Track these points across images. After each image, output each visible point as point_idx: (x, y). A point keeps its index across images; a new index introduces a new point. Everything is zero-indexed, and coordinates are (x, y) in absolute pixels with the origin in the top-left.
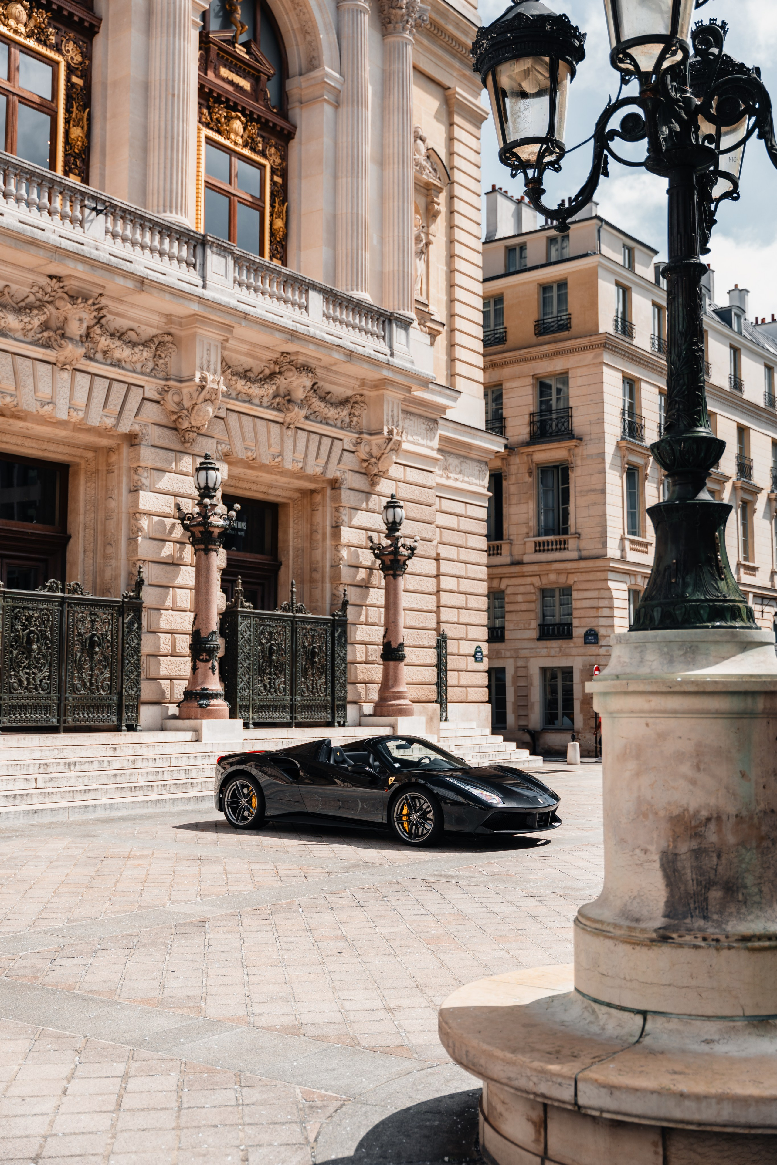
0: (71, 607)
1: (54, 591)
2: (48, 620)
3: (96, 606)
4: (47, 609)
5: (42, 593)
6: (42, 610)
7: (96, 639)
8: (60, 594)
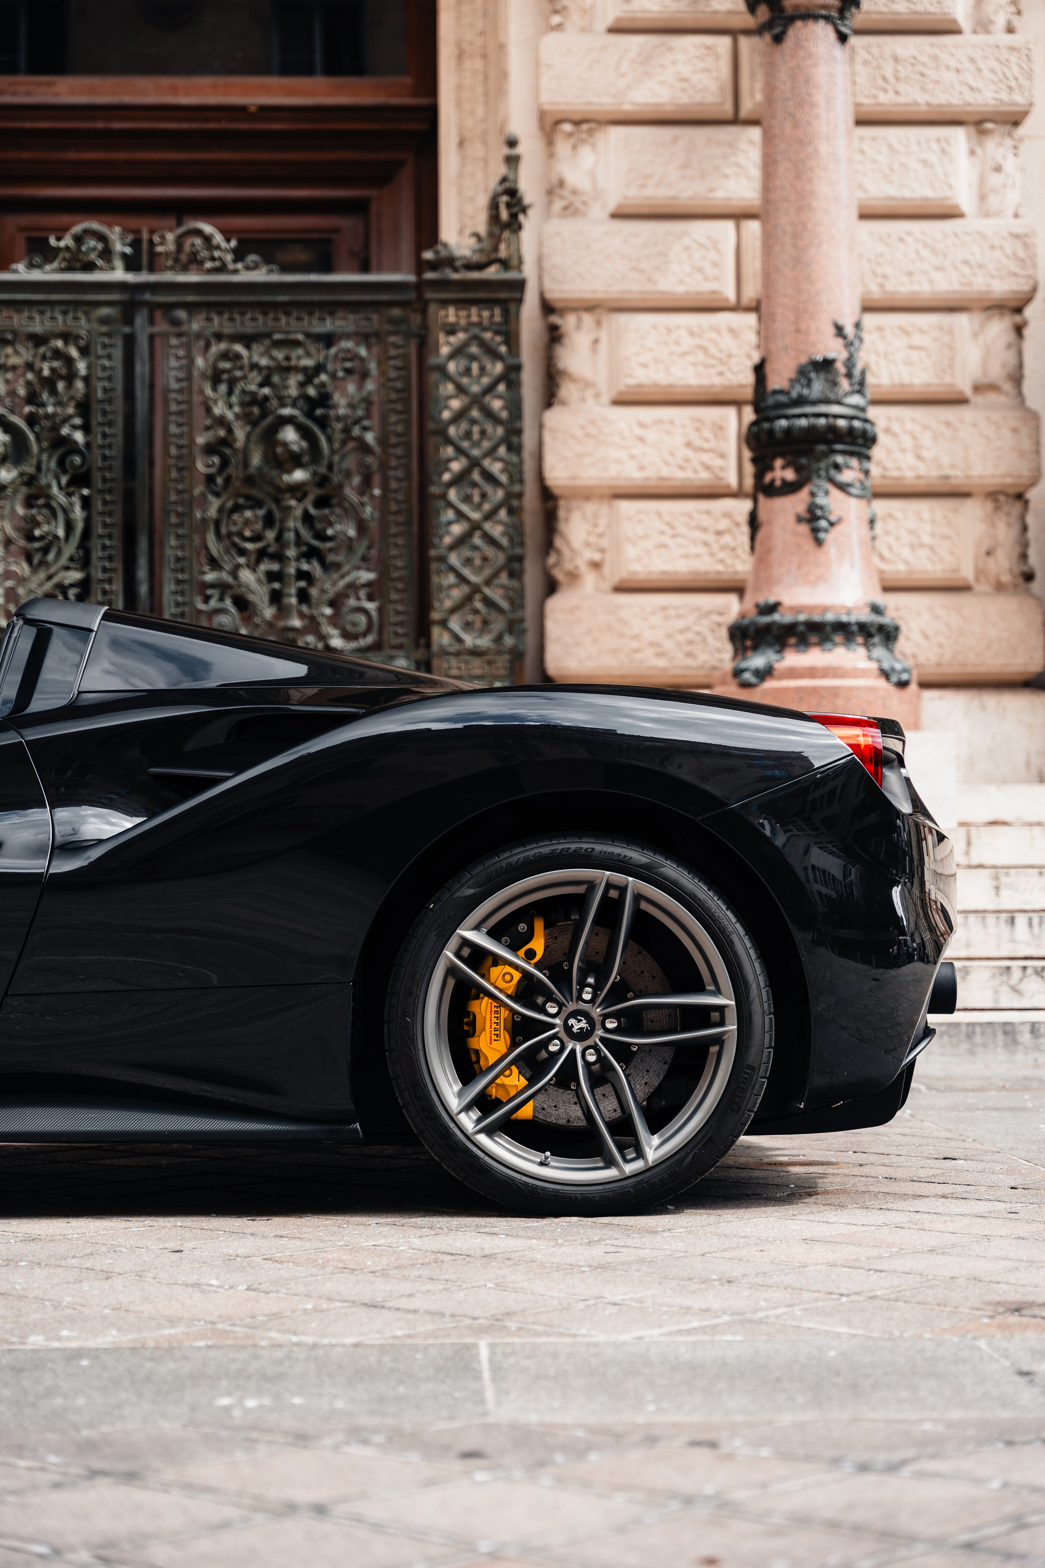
0: (175, 323)
1: (90, 267)
2: (70, 377)
3: (286, 308)
4: (66, 337)
5: (36, 275)
6: (38, 340)
7: (290, 435)
8: (119, 274)
